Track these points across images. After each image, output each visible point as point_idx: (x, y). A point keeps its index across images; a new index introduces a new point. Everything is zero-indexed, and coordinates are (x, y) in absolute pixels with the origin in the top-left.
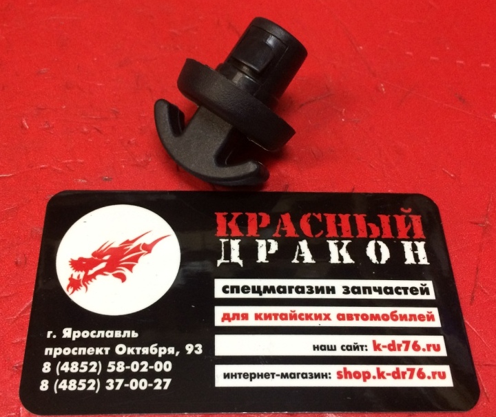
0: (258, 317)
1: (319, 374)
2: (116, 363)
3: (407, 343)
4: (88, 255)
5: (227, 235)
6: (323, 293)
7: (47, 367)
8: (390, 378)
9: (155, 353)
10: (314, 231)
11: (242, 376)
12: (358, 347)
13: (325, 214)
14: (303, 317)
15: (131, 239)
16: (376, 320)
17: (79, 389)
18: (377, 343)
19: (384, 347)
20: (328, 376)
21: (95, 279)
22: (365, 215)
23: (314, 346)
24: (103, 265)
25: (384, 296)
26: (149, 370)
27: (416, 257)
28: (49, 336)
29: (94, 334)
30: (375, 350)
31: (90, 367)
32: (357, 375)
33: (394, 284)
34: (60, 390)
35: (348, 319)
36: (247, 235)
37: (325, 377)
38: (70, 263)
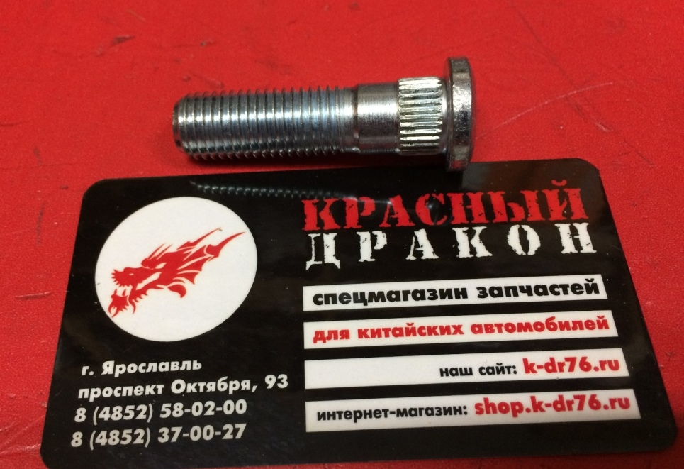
0: (362, 334)
1: (450, 408)
2: (172, 405)
3: (572, 360)
4: (136, 264)
5: (319, 228)
6: (450, 297)
7: (80, 416)
8: (550, 411)
9: (224, 389)
10: (435, 217)
11: (343, 415)
12: (502, 368)
13: (449, 195)
14: (424, 331)
15: (192, 240)
16: (525, 331)
17: (123, 442)
18: (530, 361)
19: (540, 367)
20: (463, 410)
21: (146, 294)
22: (503, 193)
23: (441, 370)
24: (155, 276)
25: (535, 298)
26: (216, 412)
27: (577, 244)
28: (84, 373)
29: (144, 368)
30: (527, 371)
31: (137, 413)
32: (504, 408)
33: (548, 281)
34: (97, 446)
35: (487, 332)
36: (345, 227)
37: (458, 413)
38: (113, 276)
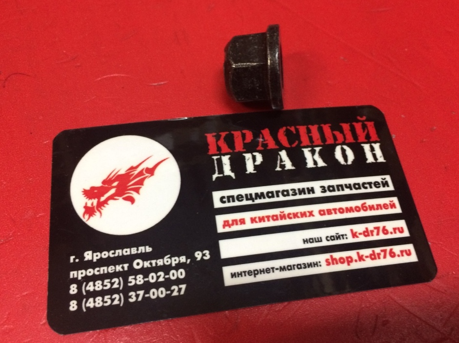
0: (253, 220)
1: (311, 263)
2: (136, 277)
3: (377, 228)
4: (98, 184)
5: (218, 152)
6: (305, 194)
7: (73, 289)
8: (368, 260)
9: (169, 263)
10: (291, 143)
11: (247, 273)
12: (339, 236)
13: (298, 127)
14: (291, 216)
15: (135, 165)
16: (350, 212)
17: (106, 305)
18: (354, 231)
19: (360, 234)
20: (319, 264)
21: (107, 204)
22: (330, 125)
23: (304, 240)
24: (113, 191)
25: (354, 191)
26: (166, 279)
27: (374, 156)
28: (72, 261)
29: (113, 254)
30: (353, 237)
31: (112, 284)
32: (342, 261)
33: (360, 180)
34: (88, 308)
35: (329, 214)
36: (235, 151)
37: (316, 266)
38: (83, 193)
